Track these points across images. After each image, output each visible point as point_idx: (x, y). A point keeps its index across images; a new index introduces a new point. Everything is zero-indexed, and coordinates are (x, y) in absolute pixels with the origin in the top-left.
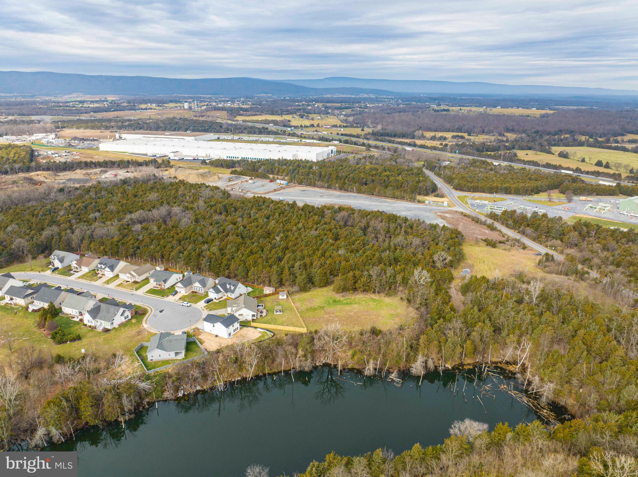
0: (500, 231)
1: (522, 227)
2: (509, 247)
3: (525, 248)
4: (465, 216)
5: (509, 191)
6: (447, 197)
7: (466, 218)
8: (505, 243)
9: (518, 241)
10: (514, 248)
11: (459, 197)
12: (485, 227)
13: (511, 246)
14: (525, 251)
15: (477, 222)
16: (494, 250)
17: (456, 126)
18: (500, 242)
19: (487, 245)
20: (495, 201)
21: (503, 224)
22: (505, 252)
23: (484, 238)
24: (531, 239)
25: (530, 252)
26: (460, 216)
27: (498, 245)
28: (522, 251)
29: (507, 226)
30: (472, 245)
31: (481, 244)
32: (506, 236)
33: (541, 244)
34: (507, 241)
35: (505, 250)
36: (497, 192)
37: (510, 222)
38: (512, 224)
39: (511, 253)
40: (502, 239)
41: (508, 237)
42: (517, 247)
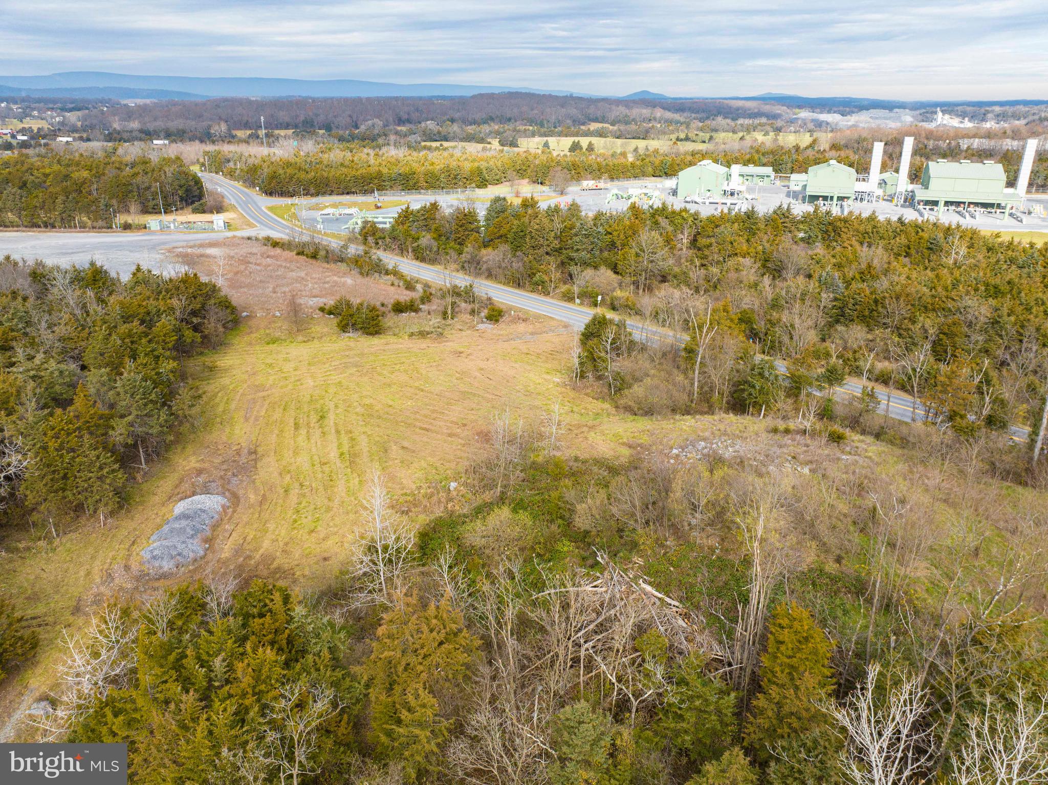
0: (395, 273)
1: (469, 249)
2: (436, 320)
3: (495, 315)
4: (275, 244)
5: (411, 183)
6: (233, 208)
7: (278, 251)
8: (417, 310)
9: (467, 295)
10: (457, 323)
11: (271, 209)
12: (343, 267)
13: (444, 315)
14: (502, 329)
15: (314, 256)
16: (376, 341)
17: (302, 118)
18: (399, 308)
19: (344, 328)
20: (378, 208)
21: (402, 251)
22: (423, 344)
23: (330, 302)
24: (507, 284)
25: (521, 327)
26: (257, 249)
27: (390, 320)
28: (487, 327)
29: (420, 256)
30: (274, 341)
31: (317, 329)
32: (419, 287)
33: (547, 294)
34: (427, 298)
35: (423, 334)
36: (381, 188)
37: (426, 239)
38: (435, 244)
39: (450, 346)
40: (405, 296)
41: (427, 286)
42: (467, 317)
